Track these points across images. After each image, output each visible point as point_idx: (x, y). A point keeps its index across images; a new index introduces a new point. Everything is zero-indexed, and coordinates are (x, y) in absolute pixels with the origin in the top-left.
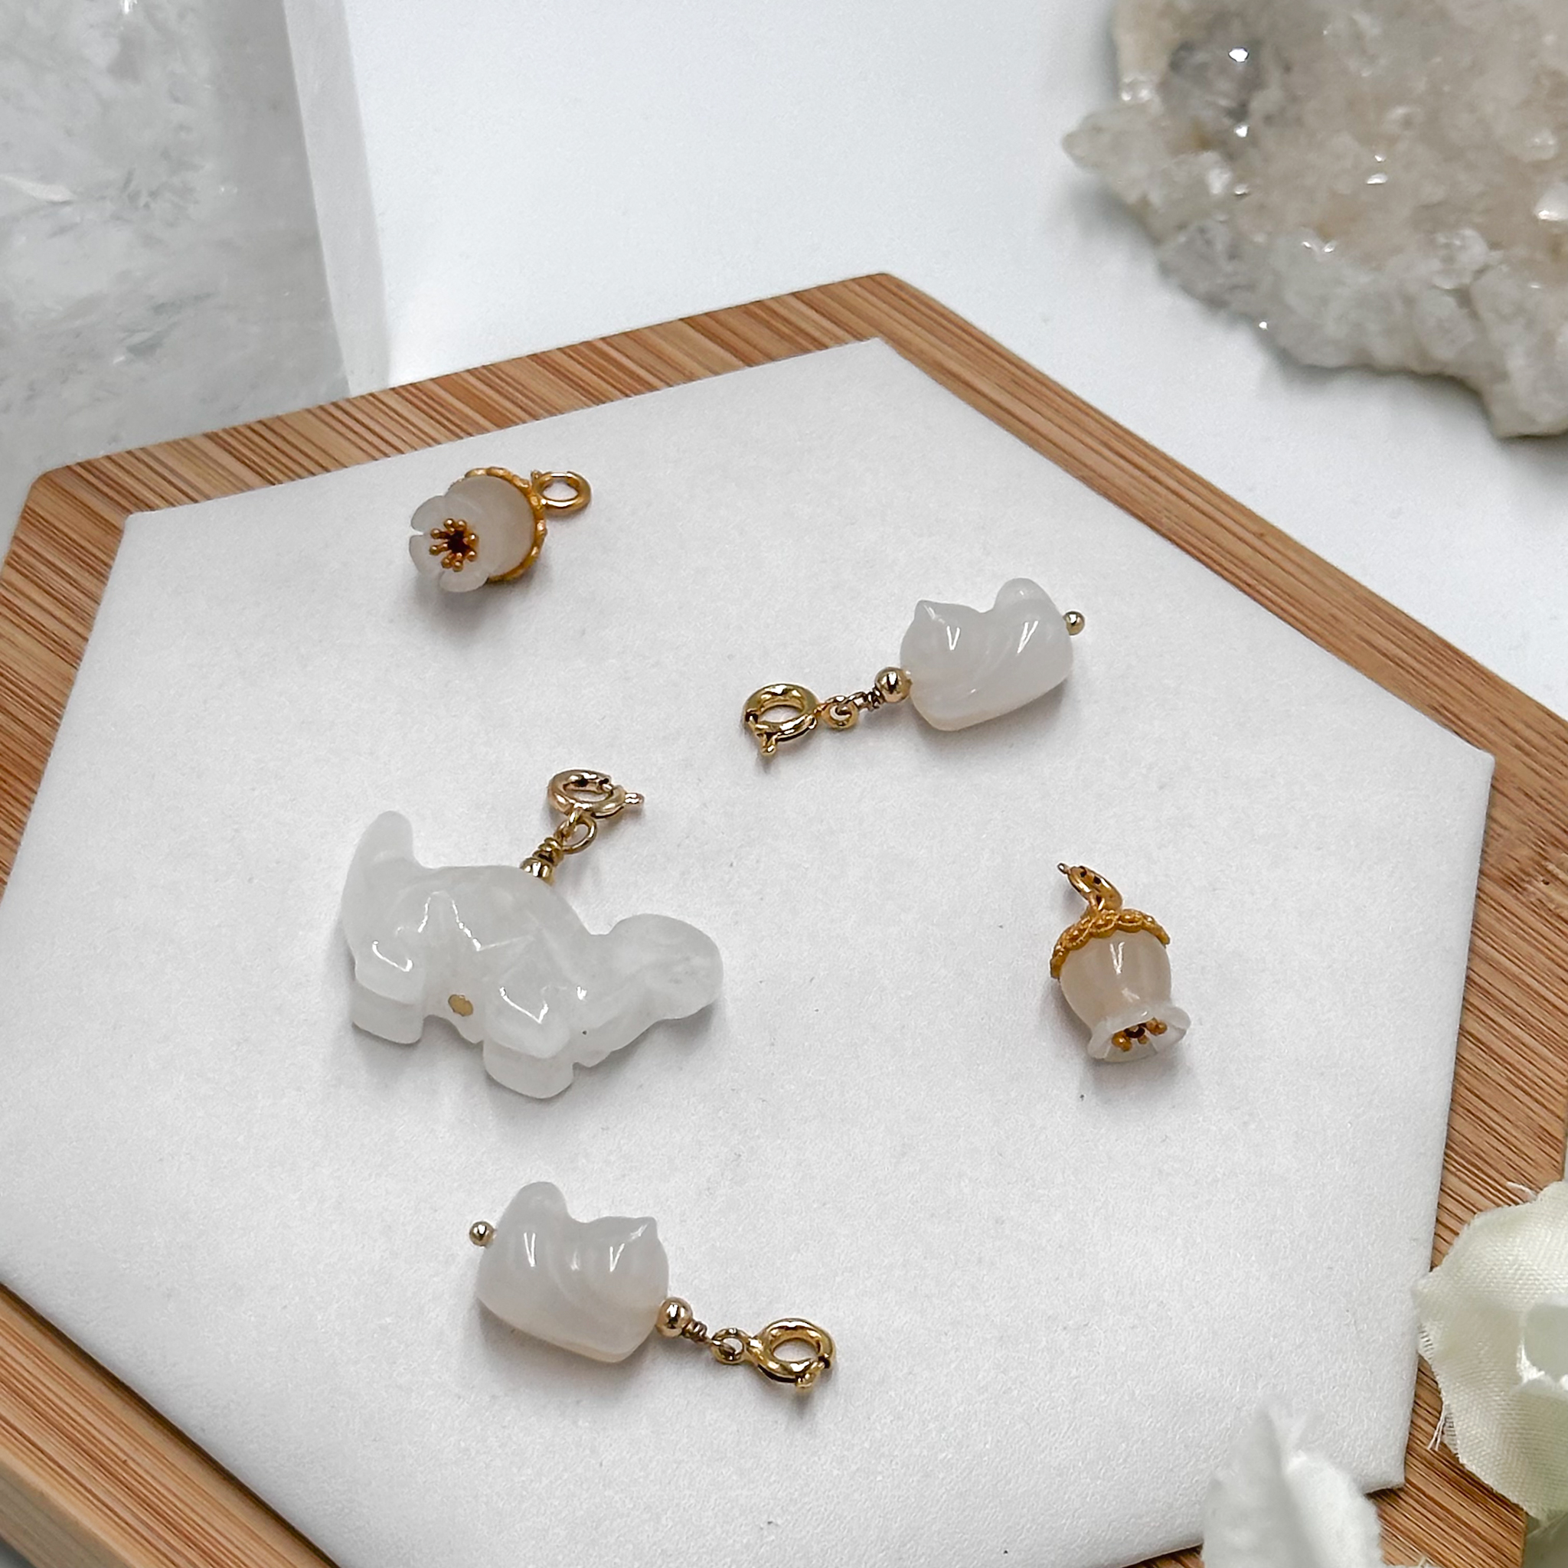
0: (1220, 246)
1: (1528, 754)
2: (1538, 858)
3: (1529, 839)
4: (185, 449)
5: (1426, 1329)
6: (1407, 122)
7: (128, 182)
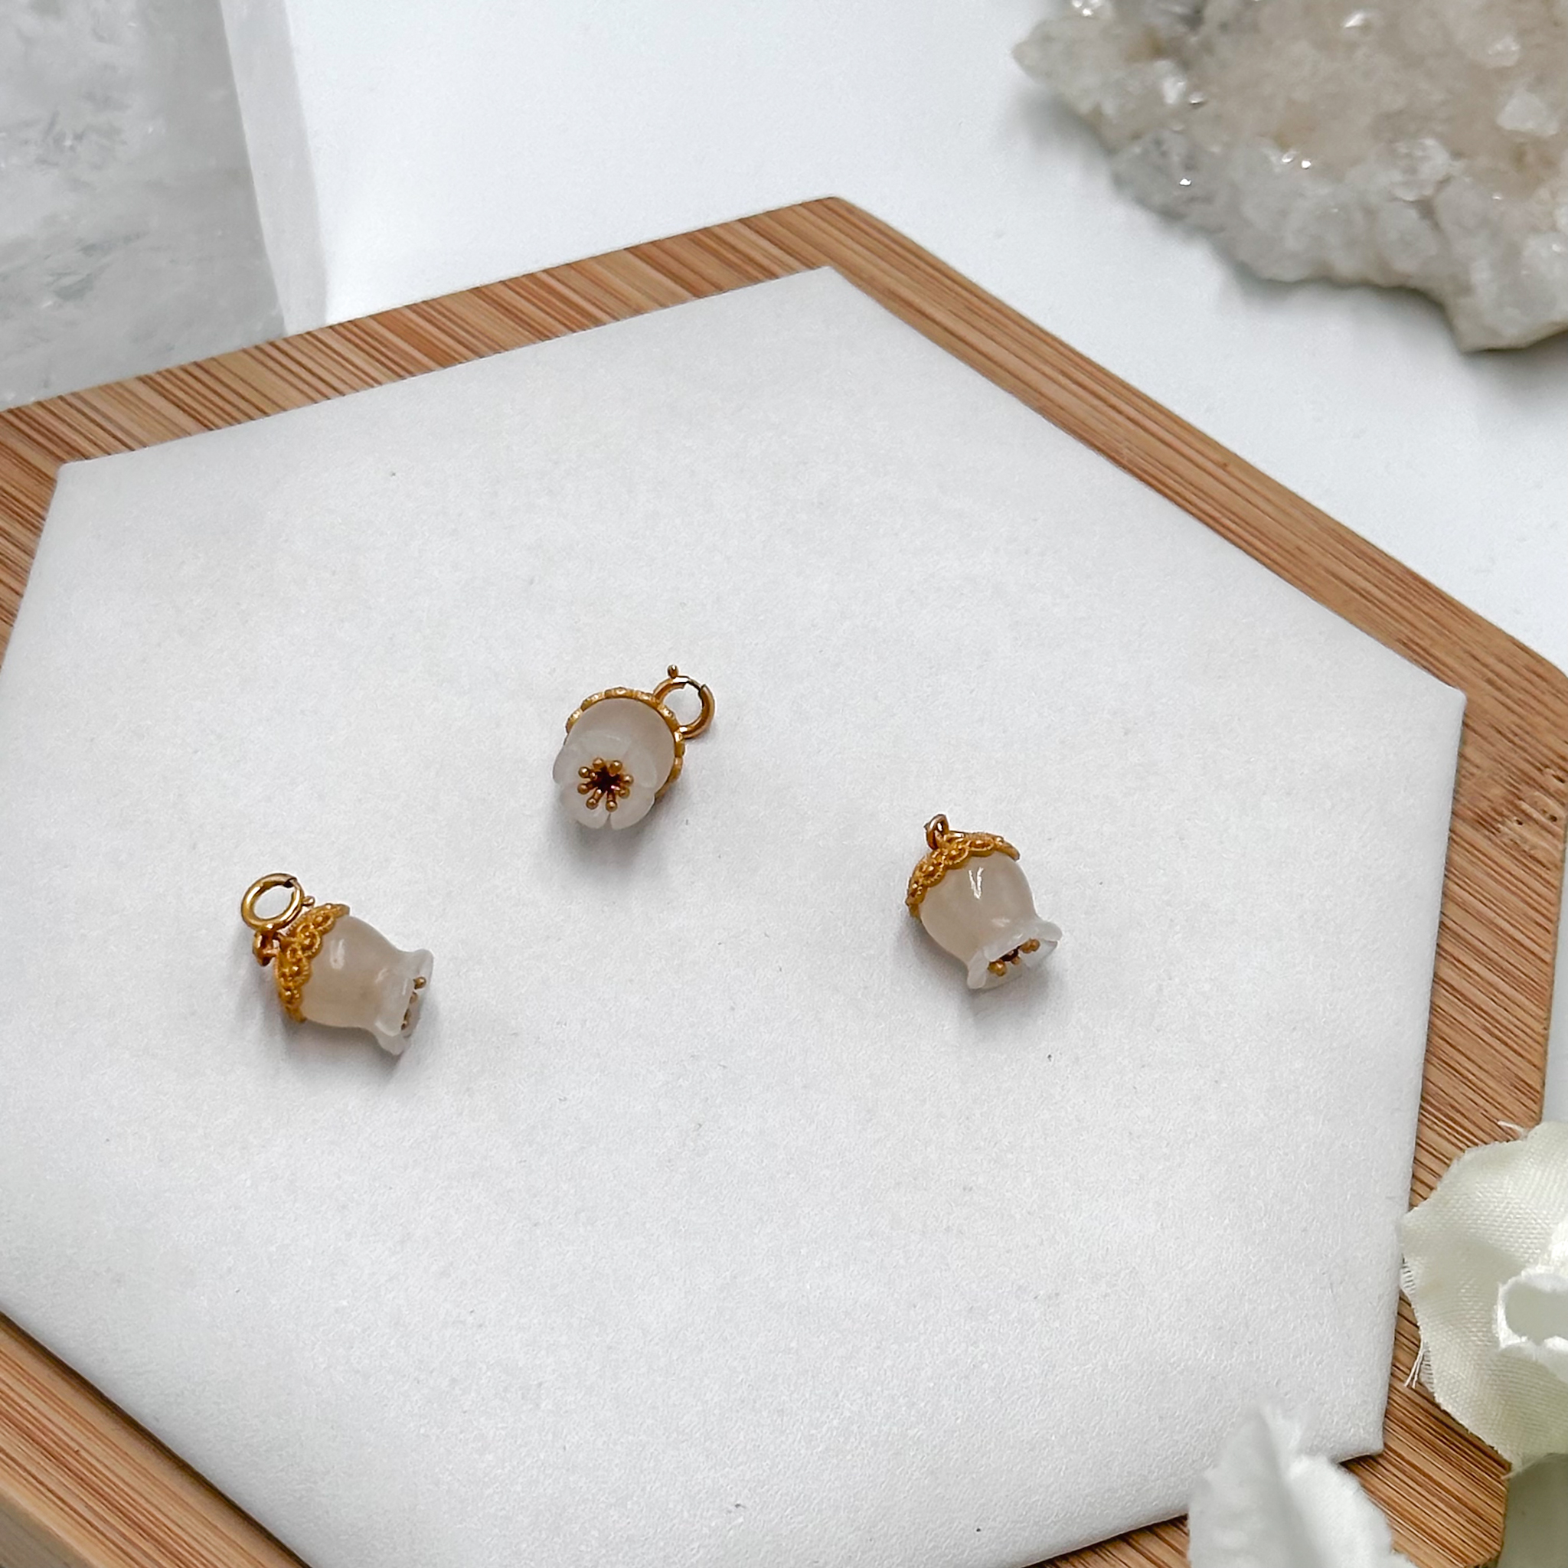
0: (1175, 159)
1: (1499, 689)
2: (1511, 797)
3: (1501, 777)
4: (117, 393)
5: (1408, 1265)
6: (1365, 28)
7: (52, 124)
